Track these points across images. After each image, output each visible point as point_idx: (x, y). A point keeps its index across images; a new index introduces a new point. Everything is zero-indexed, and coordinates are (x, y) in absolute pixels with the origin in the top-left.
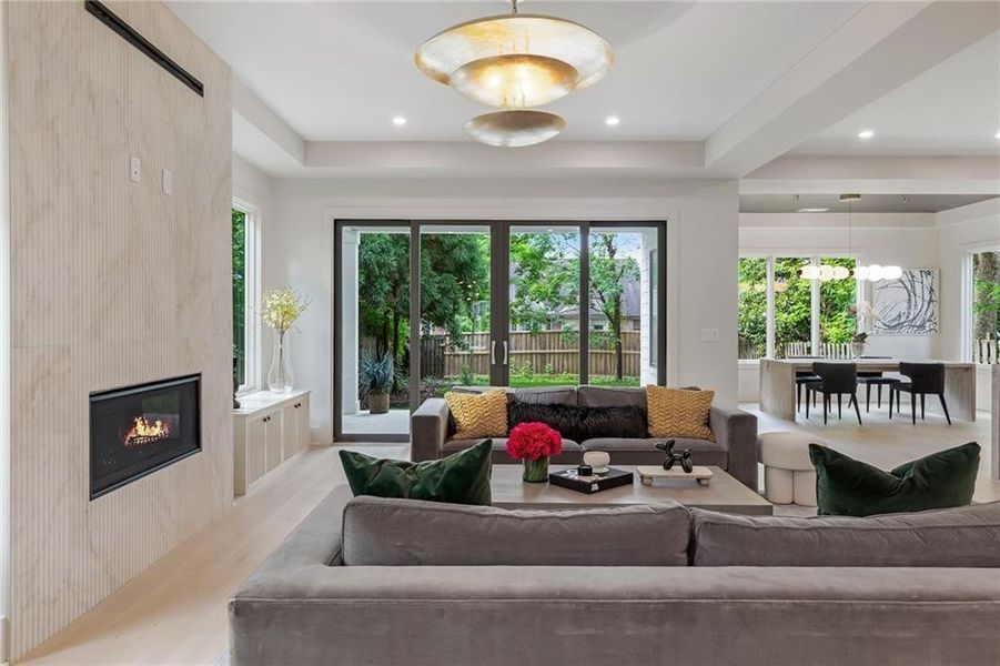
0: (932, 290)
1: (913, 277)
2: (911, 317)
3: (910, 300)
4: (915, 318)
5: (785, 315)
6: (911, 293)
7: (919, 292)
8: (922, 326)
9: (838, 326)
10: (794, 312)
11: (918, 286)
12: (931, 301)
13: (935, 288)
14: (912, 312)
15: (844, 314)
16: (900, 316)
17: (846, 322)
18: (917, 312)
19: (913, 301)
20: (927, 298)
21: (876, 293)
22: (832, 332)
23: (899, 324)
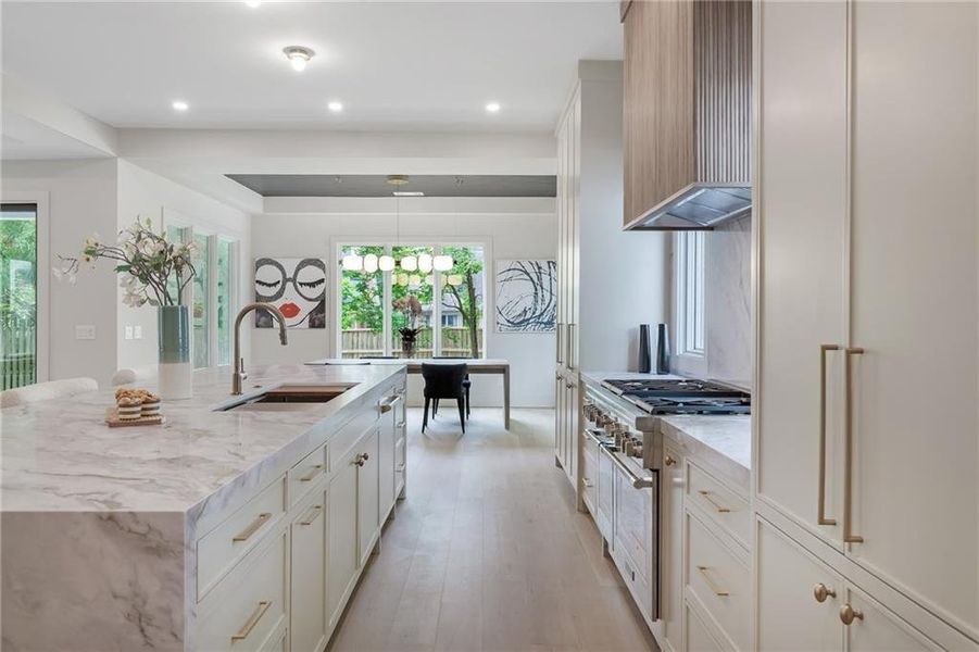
1: (539, 268)
2: (538, 313)
3: (536, 294)
4: (542, 314)
7: (546, 285)
8: (550, 323)
11: (545, 279)
14: (539, 308)
16: (525, 312)
18: (544, 307)
19: (540, 295)
21: (499, 286)
23: (525, 321)
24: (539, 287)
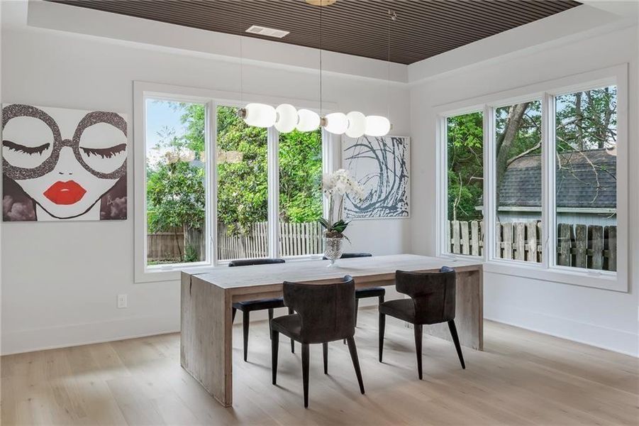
0: (403, 163)
1: (385, 145)
2: (383, 197)
3: (382, 174)
4: (387, 198)
5: (252, 195)
6: (383, 164)
7: (390, 165)
8: (394, 208)
9: (298, 206)
10: (260, 191)
11: (390, 156)
12: (402, 176)
13: (407, 160)
14: (384, 189)
15: (303, 194)
16: (371, 194)
17: (305, 202)
18: (389, 189)
19: (385, 175)
20: (399, 173)
21: (346, 164)
22: (293, 211)
23: (371, 205)
24: (384, 167)
